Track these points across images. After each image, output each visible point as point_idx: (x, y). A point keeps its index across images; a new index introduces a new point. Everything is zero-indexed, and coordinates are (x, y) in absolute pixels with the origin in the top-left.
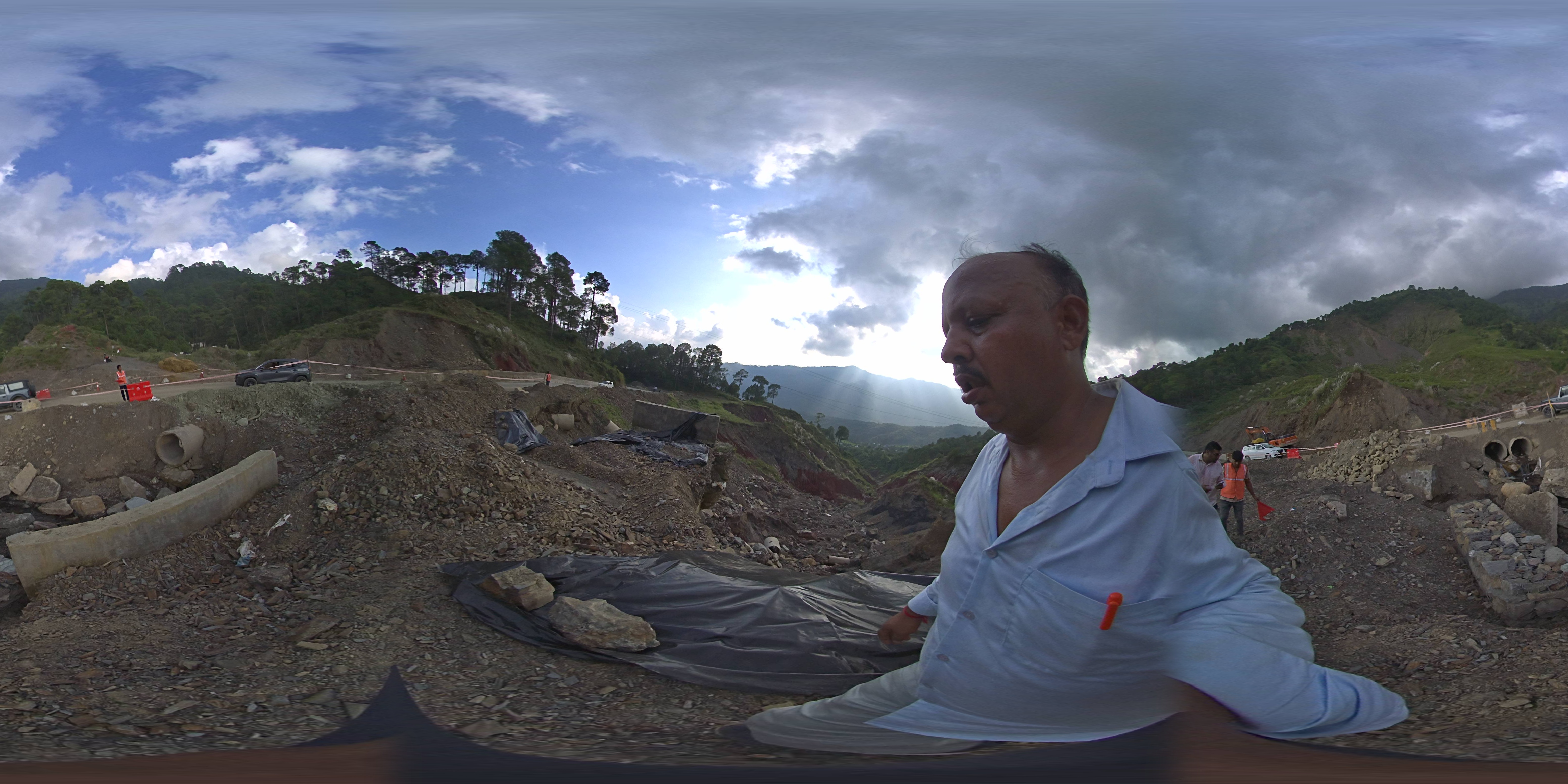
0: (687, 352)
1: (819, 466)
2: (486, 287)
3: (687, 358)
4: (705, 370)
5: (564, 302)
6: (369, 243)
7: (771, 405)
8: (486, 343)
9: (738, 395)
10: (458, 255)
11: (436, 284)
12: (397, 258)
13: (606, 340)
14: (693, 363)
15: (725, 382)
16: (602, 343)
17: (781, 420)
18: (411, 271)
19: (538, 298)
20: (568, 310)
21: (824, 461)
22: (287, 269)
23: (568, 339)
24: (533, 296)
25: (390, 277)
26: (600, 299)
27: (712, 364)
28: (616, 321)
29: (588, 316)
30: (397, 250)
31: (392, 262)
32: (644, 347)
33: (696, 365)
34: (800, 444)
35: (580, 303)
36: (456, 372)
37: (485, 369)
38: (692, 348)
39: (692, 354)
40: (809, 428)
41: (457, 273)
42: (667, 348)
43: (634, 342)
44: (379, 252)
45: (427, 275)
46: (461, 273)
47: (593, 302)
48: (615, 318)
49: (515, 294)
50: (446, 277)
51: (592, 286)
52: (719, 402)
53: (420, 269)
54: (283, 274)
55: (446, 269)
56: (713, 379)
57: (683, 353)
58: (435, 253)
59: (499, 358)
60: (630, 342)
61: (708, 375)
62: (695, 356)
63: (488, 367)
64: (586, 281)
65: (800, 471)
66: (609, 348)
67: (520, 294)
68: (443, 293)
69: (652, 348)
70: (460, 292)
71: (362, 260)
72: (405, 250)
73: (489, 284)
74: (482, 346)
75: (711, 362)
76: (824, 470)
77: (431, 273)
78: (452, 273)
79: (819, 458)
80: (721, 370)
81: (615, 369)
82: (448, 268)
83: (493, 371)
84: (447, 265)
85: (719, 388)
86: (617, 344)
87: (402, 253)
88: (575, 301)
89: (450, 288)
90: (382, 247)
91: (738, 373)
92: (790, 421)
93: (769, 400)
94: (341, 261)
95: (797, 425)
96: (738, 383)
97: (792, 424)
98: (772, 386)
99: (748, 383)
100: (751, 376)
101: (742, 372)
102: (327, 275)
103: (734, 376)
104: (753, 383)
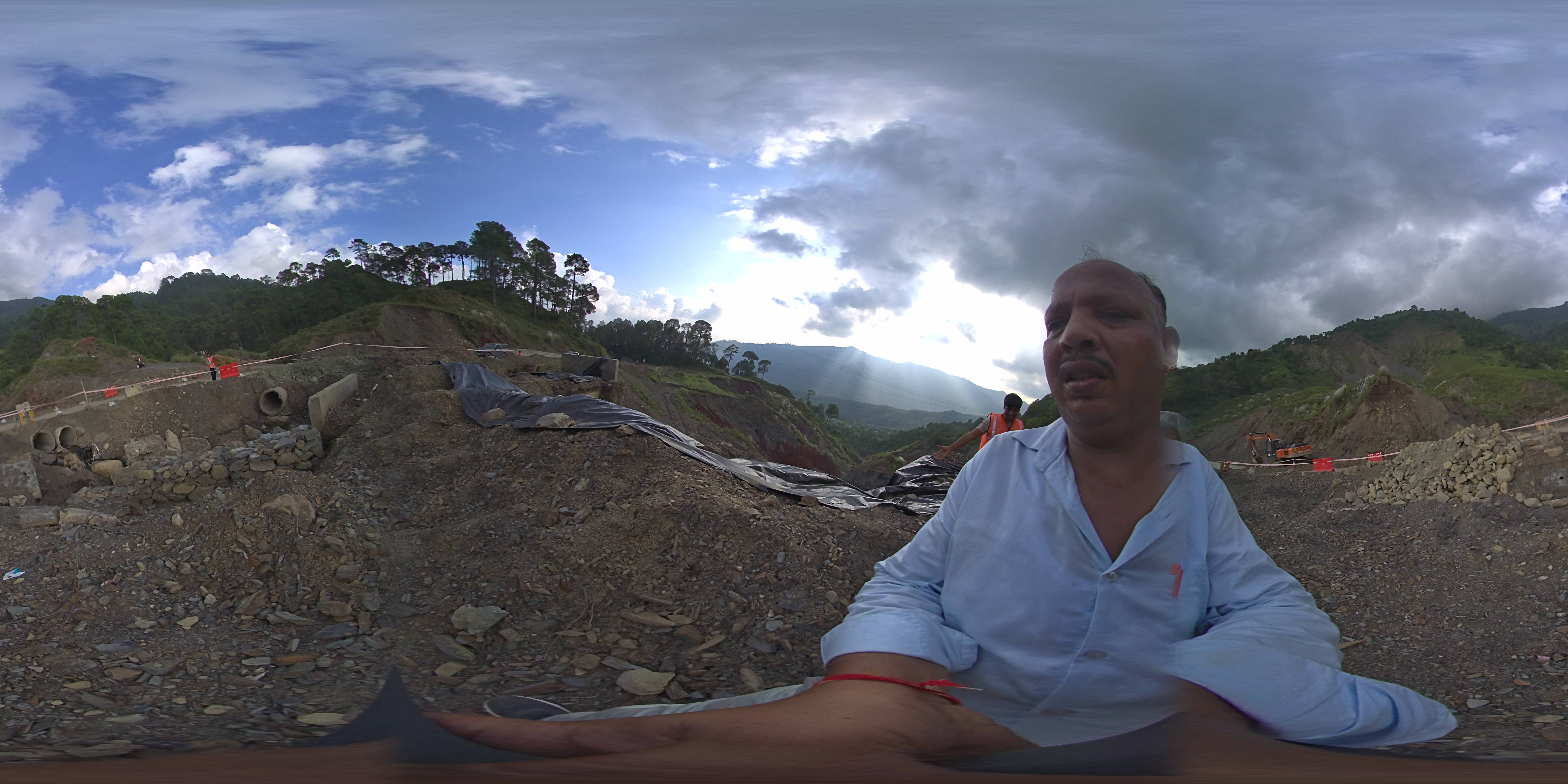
0: (676, 327)
1: (801, 440)
2: (472, 274)
3: (677, 333)
4: (694, 345)
5: (549, 284)
6: (355, 240)
7: (761, 381)
8: (469, 326)
9: (728, 370)
10: (443, 246)
11: (425, 276)
12: (384, 253)
14: (682, 338)
15: (715, 357)
16: (592, 322)
17: (769, 395)
18: (399, 265)
21: (808, 437)
22: (279, 273)
25: (379, 271)
27: (702, 340)
29: (573, 296)
30: (383, 246)
31: (380, 257)
32: (634, 323)
33: (685, 340)
35: (564, 284)
38: (681, 323)
39: (681, 329)
40: (798, 405)
41: (444, 263)
42: (656, 324)
43: (623, 319)
44: (367, 249)
46: (448, 263)
47: (575, 283)
48: (597, 297)
50: (433, 268)
52: (709, 377)
53: (408, 263)
54: (276, 278)
55: (433, 260)
56: (702, 355)
57: (672, 328)
58: (421, 245)
60: (618, 319)
61: (697, 349)
62: (684, 331)
64: (567, 263)
66: (599, 326)
67: (506, 279)
68: (432, 282)
69: (641, 325)
70: (448, 282)
71: (350, 257)
72: (392, 246)
73: (475, 272)
74: (467, 329)
75: (701, 337)
77: (418, 266)
78: (439, 263)
79: (803, 433)
80: (710, 345)
82: (435, 259)
84: (434, 256)
85: (708, 363)
86: (606, 322)
87: (389, 249)
88: (559, 282)
89: (440, 277)
90: (369, 243)
91: (728, 349)
92: (779, 396)
93: (760, 376)
94: (330, 260)
95: (785, 401)
96: (728, 359)
97: (780, 399)
98: (762, 362)
99: (738, 358)
100: (742, 352)
101: (732, 347)
102: (317, 275)
103: (725, 351)
104: (743, 359)
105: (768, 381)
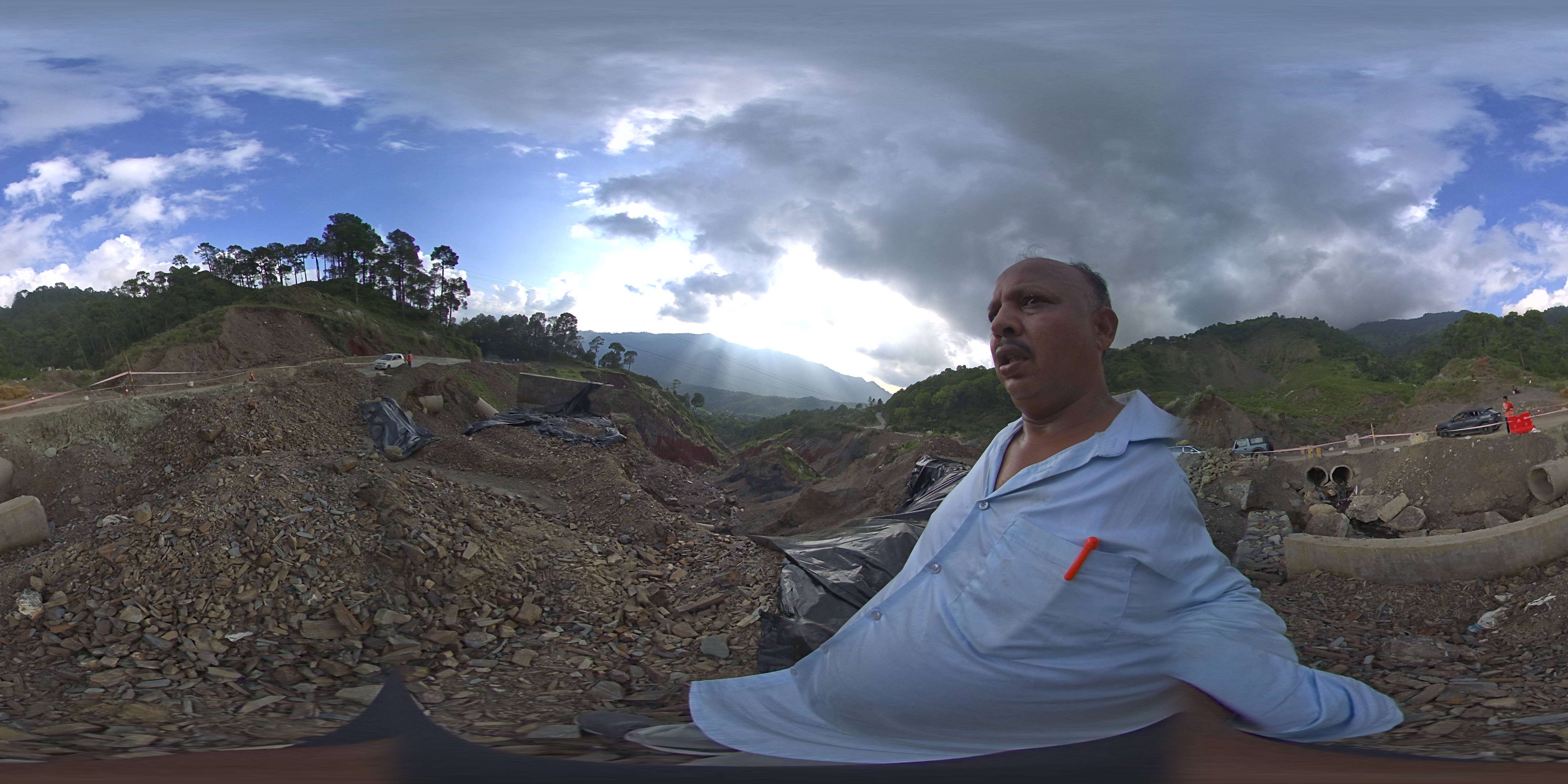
0: (541, 321)
1: (677, 433)
2: (327, 274)
3: (542, 328)
4: (560, 339)
5: (412, 281)
6: (202, 245)
7: (628, 372)
8: (336, 329)
9: (594, 363)
10: (294, 246)
11: (276, 278)
12: (233, 256)
13: (458, 316)
14: (548, 332)
15: (581, 349)
16: (454, 319)
17: (638, 387)
18: (248, 267)
19: (383, 280)
20: (417, 288)
21: (681, 427)
22: (125, 282)
23: (421, 318)
24: (378, 278)
25: (229, 276)
26: (449, 274)
27: (568, 333)
28: (469, 295)
29: (438, 292)
30: (231, 249)
31: (229, 261)
32: (498, 319)
33: (551, 334)
34: (659, 411)
35: (429, 280)
36: (309, 363)
37: (339, 357)
38: (547, 317)
39: (547, 323)
40: (665, 395)
41: (295, 264)
42: (521, 319)
43: (486, 315)
44: (214, 253)
45: (266, 270)
46: (300, 264)
47: (443, 278)
48: (467, 292)
49: (359, 278)
50: (284, 269)
51: (440, 261)
52: (577, 370)
53: (258, 265)
54: (122, 288)
55: (284, 261)
56: (569, 348)
57: (538, 322)
58: (270, 246)
59: (352, 343)
60: (482, 315)
61: (564, 343)
62: (549, 326)
63: (342, 354)
64: (434, 257)
65: (659, 438)
66: (462, 323)
67: (364, 277)
68: (284, 284)
69: (505, 320)
70: (302, 283)
71: (198, 263)
72: (239, 247)
73: (330, 271)
74: (333, 334)
75: (567, 330)
76: (681, 436)
77: (269, 268)
78: (290, 264)
79: (677, 424)
80: (576, 338)
81: (471, 344)
82: (286, 260)
83: (348, 358)
84: (284, 257)
85: (575, 356)
86: (470, 319)
87: (237, 251)
88: (423, 278)
89: (292, 279)
90: (217, 247)
91: (594, 341)
92: (648, 387)
93: (626, 367)
94: (179, 267)
95: (654, 392)
96: (594, 351)
97: (650, 390)
98: (628, 353)
99: (604, 350)
100: (607, 344)
101: (597, 339)
102: (166, 284)
103: (590, 343)
104: (610, 350)
105: (635, 372)
